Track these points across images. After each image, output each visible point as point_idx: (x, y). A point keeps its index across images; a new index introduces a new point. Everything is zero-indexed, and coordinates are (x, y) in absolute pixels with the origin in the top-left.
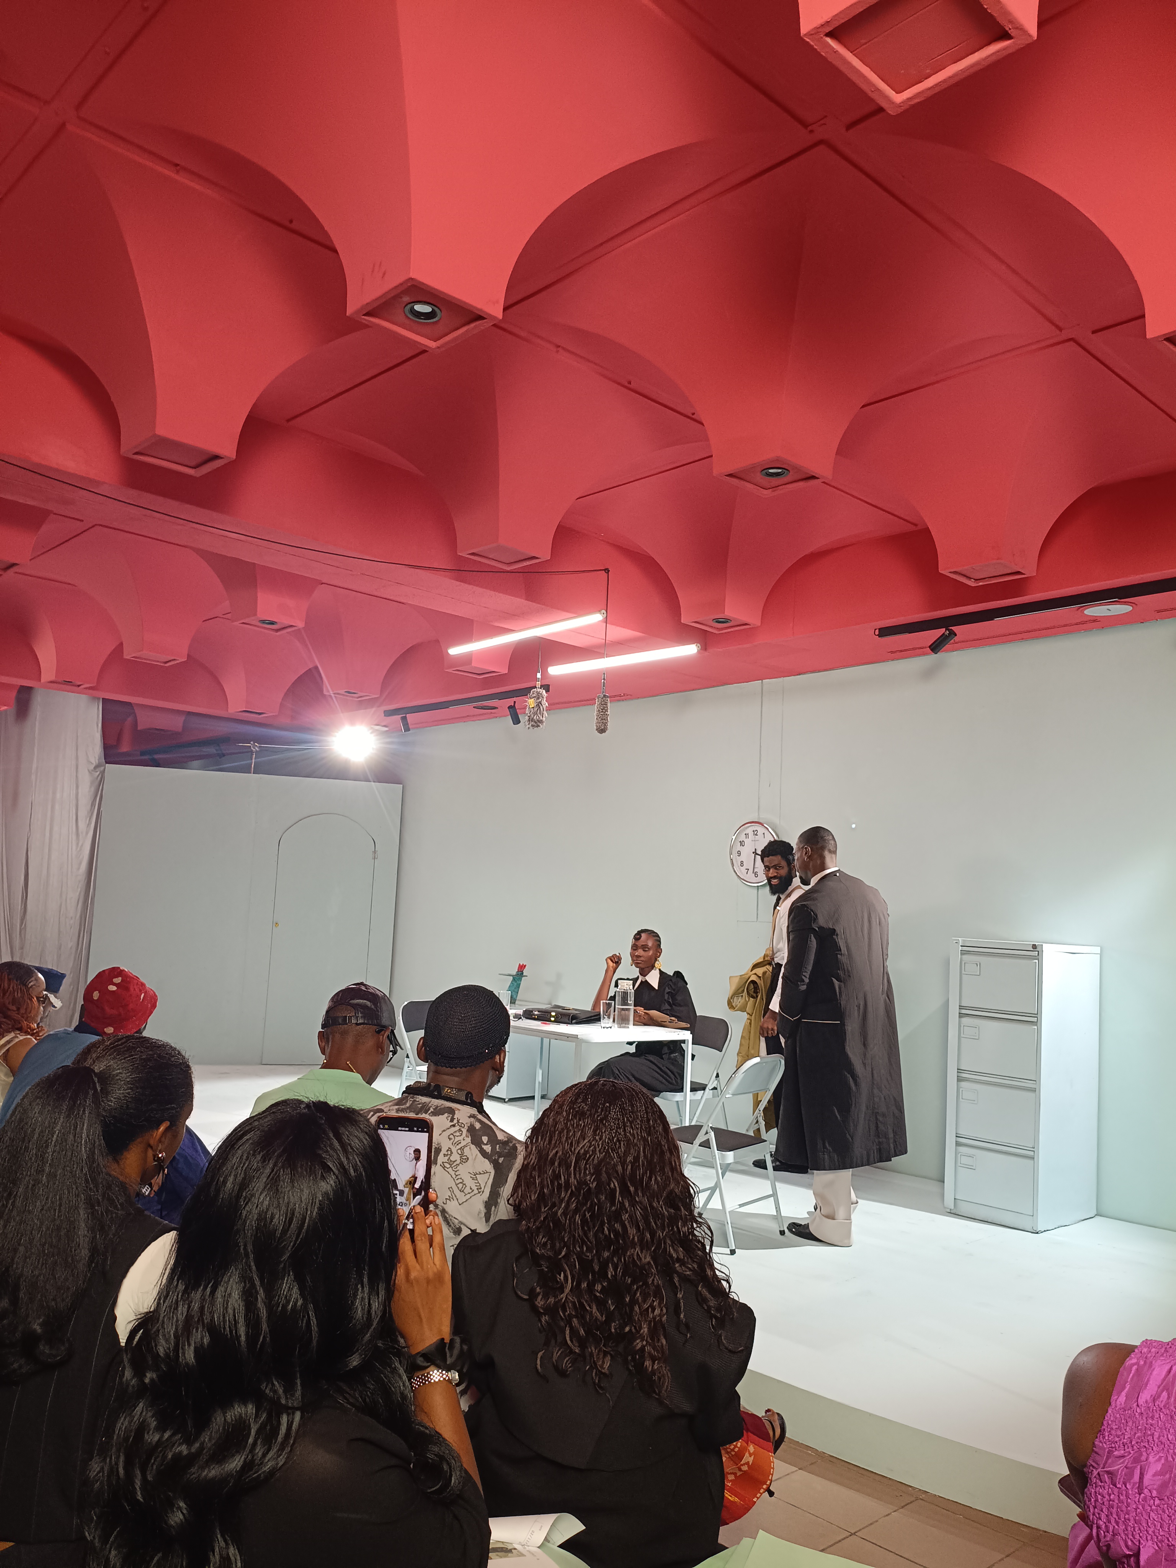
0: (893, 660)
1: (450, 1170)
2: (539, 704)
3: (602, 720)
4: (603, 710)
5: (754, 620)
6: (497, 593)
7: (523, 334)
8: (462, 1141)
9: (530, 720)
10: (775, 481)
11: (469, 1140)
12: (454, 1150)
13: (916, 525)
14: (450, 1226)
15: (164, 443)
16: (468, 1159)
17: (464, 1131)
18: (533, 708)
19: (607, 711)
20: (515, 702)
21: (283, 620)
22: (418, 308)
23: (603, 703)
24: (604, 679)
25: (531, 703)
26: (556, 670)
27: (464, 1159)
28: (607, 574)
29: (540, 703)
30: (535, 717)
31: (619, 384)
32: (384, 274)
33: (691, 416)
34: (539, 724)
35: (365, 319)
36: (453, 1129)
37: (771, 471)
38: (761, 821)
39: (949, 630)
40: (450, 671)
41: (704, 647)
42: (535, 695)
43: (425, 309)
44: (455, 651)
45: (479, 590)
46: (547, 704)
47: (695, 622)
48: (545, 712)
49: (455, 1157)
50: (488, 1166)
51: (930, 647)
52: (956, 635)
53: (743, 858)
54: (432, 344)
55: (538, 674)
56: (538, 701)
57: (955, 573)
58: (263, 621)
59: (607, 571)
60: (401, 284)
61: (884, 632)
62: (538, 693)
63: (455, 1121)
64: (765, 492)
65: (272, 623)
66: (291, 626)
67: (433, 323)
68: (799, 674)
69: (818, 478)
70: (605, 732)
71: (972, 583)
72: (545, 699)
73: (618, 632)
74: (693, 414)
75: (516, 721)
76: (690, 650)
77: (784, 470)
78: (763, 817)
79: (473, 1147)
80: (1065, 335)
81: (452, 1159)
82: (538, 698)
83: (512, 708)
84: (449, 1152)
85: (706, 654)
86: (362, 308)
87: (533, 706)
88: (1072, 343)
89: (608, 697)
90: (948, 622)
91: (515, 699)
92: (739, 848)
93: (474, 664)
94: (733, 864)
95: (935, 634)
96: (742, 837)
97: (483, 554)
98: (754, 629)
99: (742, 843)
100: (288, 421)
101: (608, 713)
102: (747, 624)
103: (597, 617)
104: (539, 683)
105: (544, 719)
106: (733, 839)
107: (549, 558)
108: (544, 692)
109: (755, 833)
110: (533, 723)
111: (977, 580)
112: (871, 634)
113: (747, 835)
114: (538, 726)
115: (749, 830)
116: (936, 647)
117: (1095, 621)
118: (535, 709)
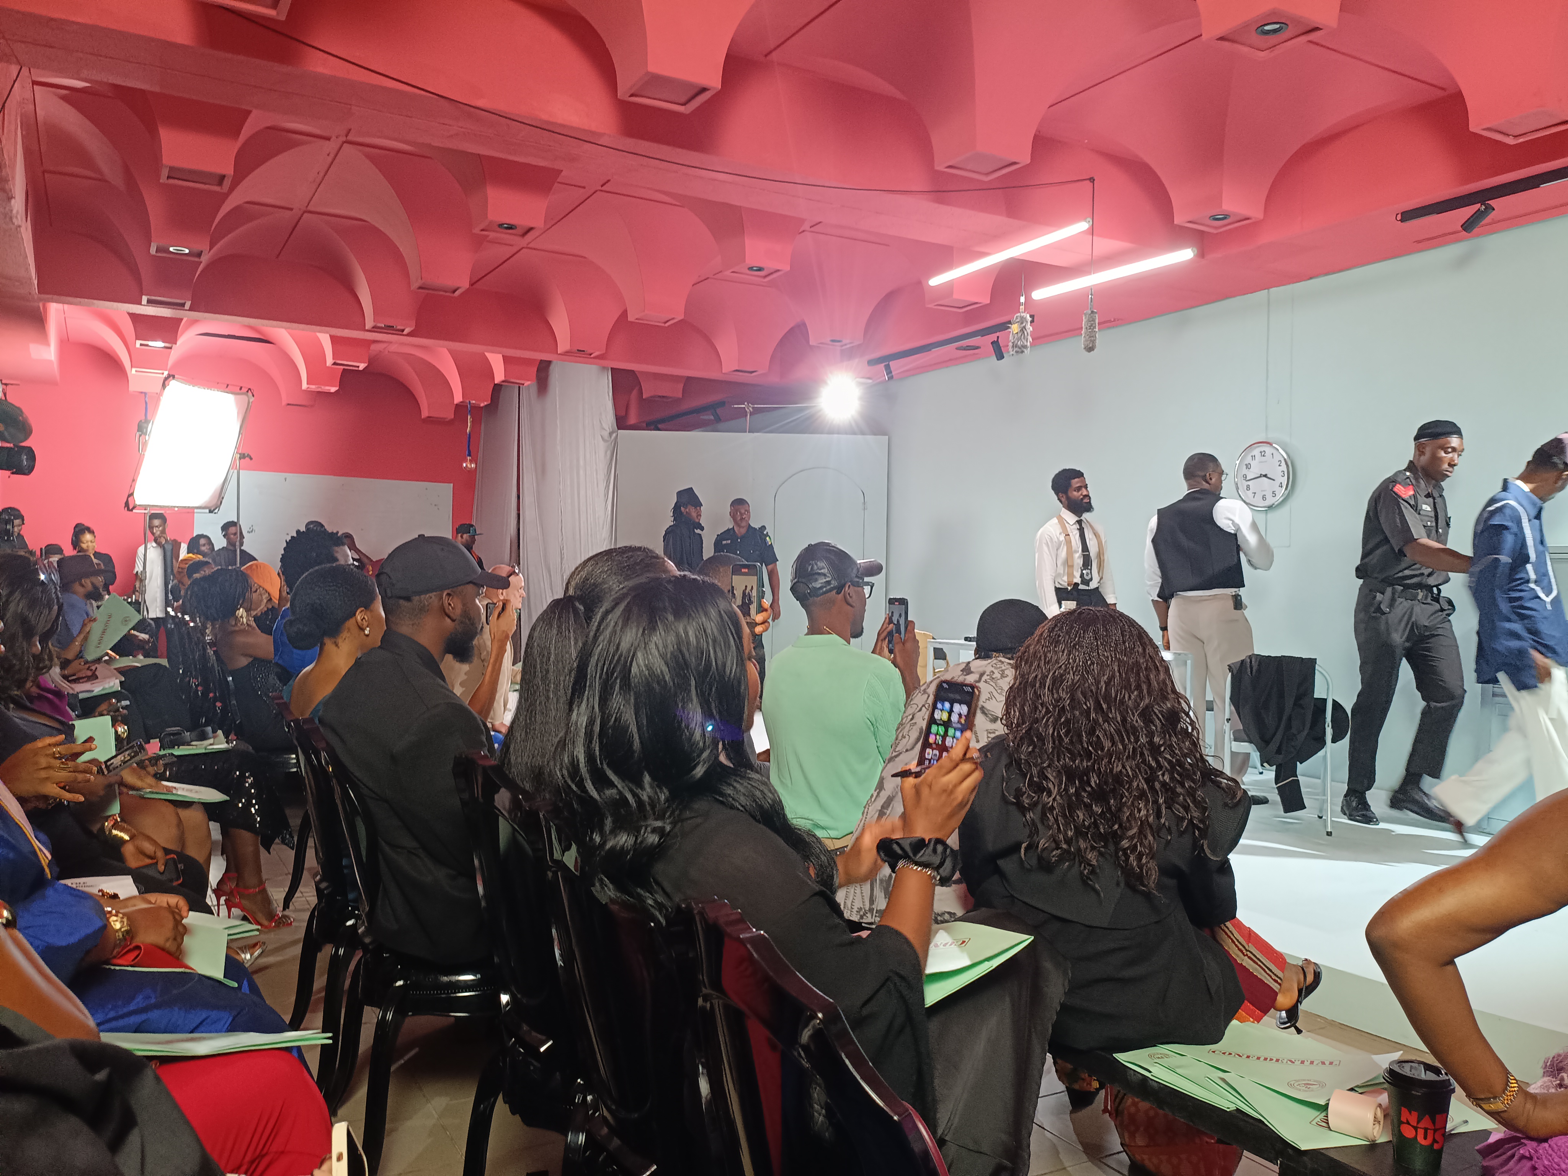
0: (1418, 250)
2: (1023, 330)
3: (1090, 338)
4: (1092, 327)
5: (1257, 213)
6: (977, 212)
9: (1015, 346)
10: (1272, 40)
13: (1444, 89)
15: (656, 81)
18: (1017, 333)
19: (1095, 327)
20: (998, 337)
21: (769, 265)
23: (1091, 319)
24: (1092, 295)
25: (1015, 328)
26: (1040, 294)
28: (1092, 184)
29: (1024, 327)
30: (1019, 343)
34: (1023, 349)
37: (1268, 28)
38: (1269, 441)
39: (1485, 204)
40: (930, 305)
41: (1203, 252)
42: (1018, 320)
44: (935, 281)
46: (1031, 329)
47: (1191, 222)
48: (1030, 339)
51: (1462, 226)
52: (1494, 209)
55: (1021, 298)
56: (1022, 325)
57: (1490, 129)
58: (751, 269)
59: (1092, 180)
61: (1407, 216)
62: (1022, 318)
64: (1262, 54)
65: (760, 269)
66: (778, 271)
68: (1309, 279)
69: (1321, 30)
70: (1093, 350)
71: (1510, 141)
72: (1029, 323)
73: (1105, 245)
75: (1000, 356)
76: (1185, 255)
77: (1283, 26)
82: (1022, 323)
83: (995, 344)
85: (1202, 262)
89: (1096, 313)
90: (1484, 196)
91: (998, 334)
92: (1244, 471)
93: (955, 296)
94: (1237, 489)
95: (1467, 212)
96: (1248, 460)
97: (960, 166)
98: (1257, 224)
99: (1248, 466)
100: (766, 56)
101: (1097, 330)
102: (1248, 219)
103: (1083, 226)
104: (1022, 307)
105: (1029, 344)
106: (1238, 462)
107: (1029, 161)
108: (1028, 316)
109: (1263, 454)
110: (1017, 349)
111: (1515, 136)
112: (1391, 220)
113: (1253, 457)
114: (1022, 352)
115: (1256, 452)
116: (1468, 225)
118: (1020, 335)
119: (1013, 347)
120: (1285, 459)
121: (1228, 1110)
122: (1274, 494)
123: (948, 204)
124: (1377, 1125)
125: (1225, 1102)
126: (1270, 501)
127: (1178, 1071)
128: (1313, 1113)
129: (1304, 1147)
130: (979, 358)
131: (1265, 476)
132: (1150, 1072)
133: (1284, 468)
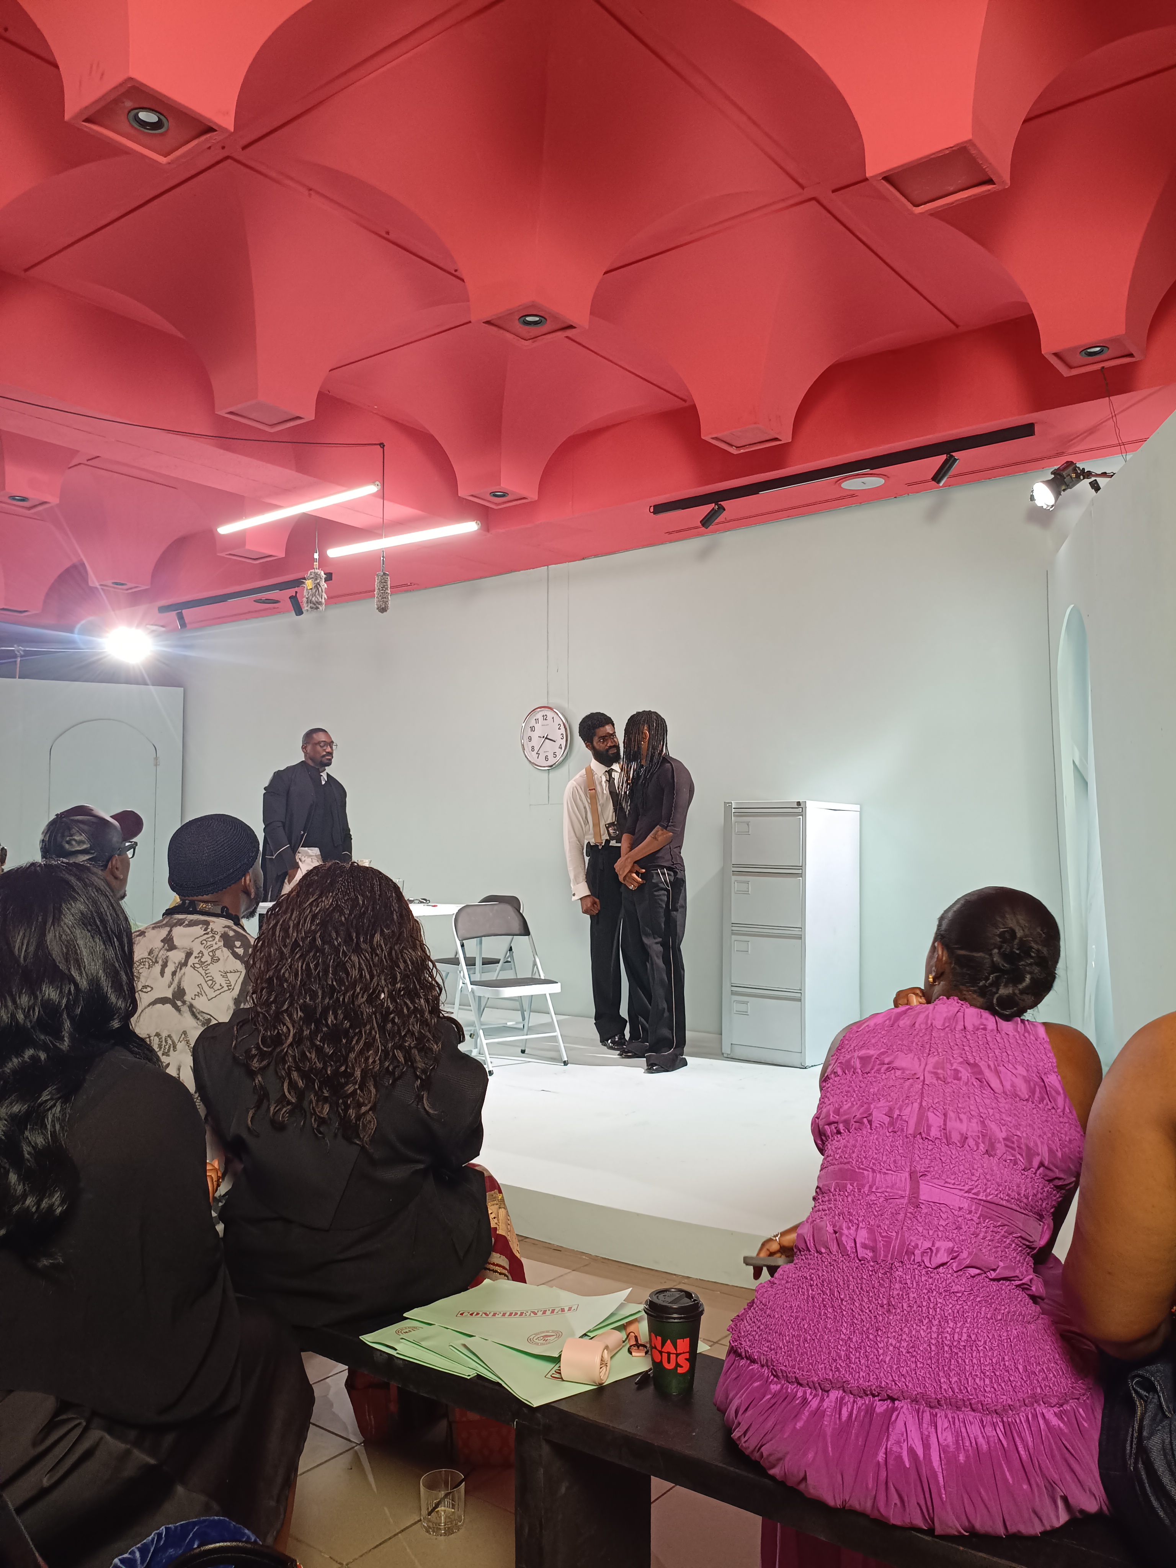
0: (671, 541)
1: (200, 970)
2: (317, 586)
3: (383, 599)
4: (384, 588)
5: (532, 493)
6: (264, 463)
7: (273, 174)
8: (214, 945)
9: (309, 602)
10: (534, 331)
11: (222, 943)
12: (205, 952)
13: (685, 401)
14: (198, 1019)
16: (219, 959)
17: (217, 937)
19: (387, 589)
20: (296, 592)
21: (34, 496)
22: (143, 115)
23: (383, 581)
24: (383, 557)
25: (309, 584)
26: (334, 553)
27: (215, 960)
28: (381, 450)
29: (319, 584)
30: (313, 599)
31: (376, 234)
32: (103, 74)
33: (453, 272)
34: (318, 606)
35: (86, 126)
36: (206, 936)
37: (529, 319)
38: (550, 706)
39: (718, 505)
40: (223, 555)
41: (486, 526)
42: (312, 577)
43: (151, 118)
44: (225, 530)
46: (326, 586)
47: (472, 496)
48: (325, 596)
49: (207, 958)
50: (239, 966)
51: (701, 522)
52: (724, 510)
53: (533, 743)
54: (163, 160)
55: (315, 554)
56: (316, 582)
57: (716, 439)
58: (13, 498)
59: (382, 445)
60: (121, 85)
61: (659, 509)
62: (316, 574)
63: (209, 930)
64: (526, 343)
65: (24, 499)
66: (45, 503)
67: (161, 134)
68: (583, 559)
69: (575, 328)
70: (386, 611)
71: (733, 451)
72: (324, 581)
73: (396, 510)
74: (456, 271)
75: (299, 612)
76: (469, 527)
77: (543, 319)
78: (552, 702)
79: (225, 949)
80: (808, 193)
81: (203, 960)
82: (316, 579)
84: (200, 955)
85: (489, 535)
86: (81, 112)
87: (311, 588)
88: (814, 202)
89: (388, 575)
90: (717, 497)
91: (296, 589)
92: (530, 733)
93: (248, 547)
94: (524, 749)
95: (705, 510)
96: (533, 723)
97: (239, 413)
98: (532, 504)
99: (532, 729)
100: (26, 270)
101: (389, 592)
102: (524, 498)
103: (372, 489)
104: (316, 564)
105: (323, 600)
106: (523, 725)
107: (313, 418)
108: (322, 573)
109: (545, 718)
110: (312, 605)
111: (737, 447)
112: (646, 511)
113: (537, 720)
114: (317, 608)
115: (539, 716)
116: (706, 522)
117: (852, 496)
118: (314, 591)
119: (307, 602)
120: (564, 723)
121: (469, 1378)
122: (555, 754)
123: (234, 451)
124: (604, 1368)
125: (466, 1370)
126: (553, 761)
127: (423, 1344)
128: (548, 1366)
129: (535, 1404)
130: (279, 612)
131: (547, 738)
132: (396, 1350)
133: (563, 731)
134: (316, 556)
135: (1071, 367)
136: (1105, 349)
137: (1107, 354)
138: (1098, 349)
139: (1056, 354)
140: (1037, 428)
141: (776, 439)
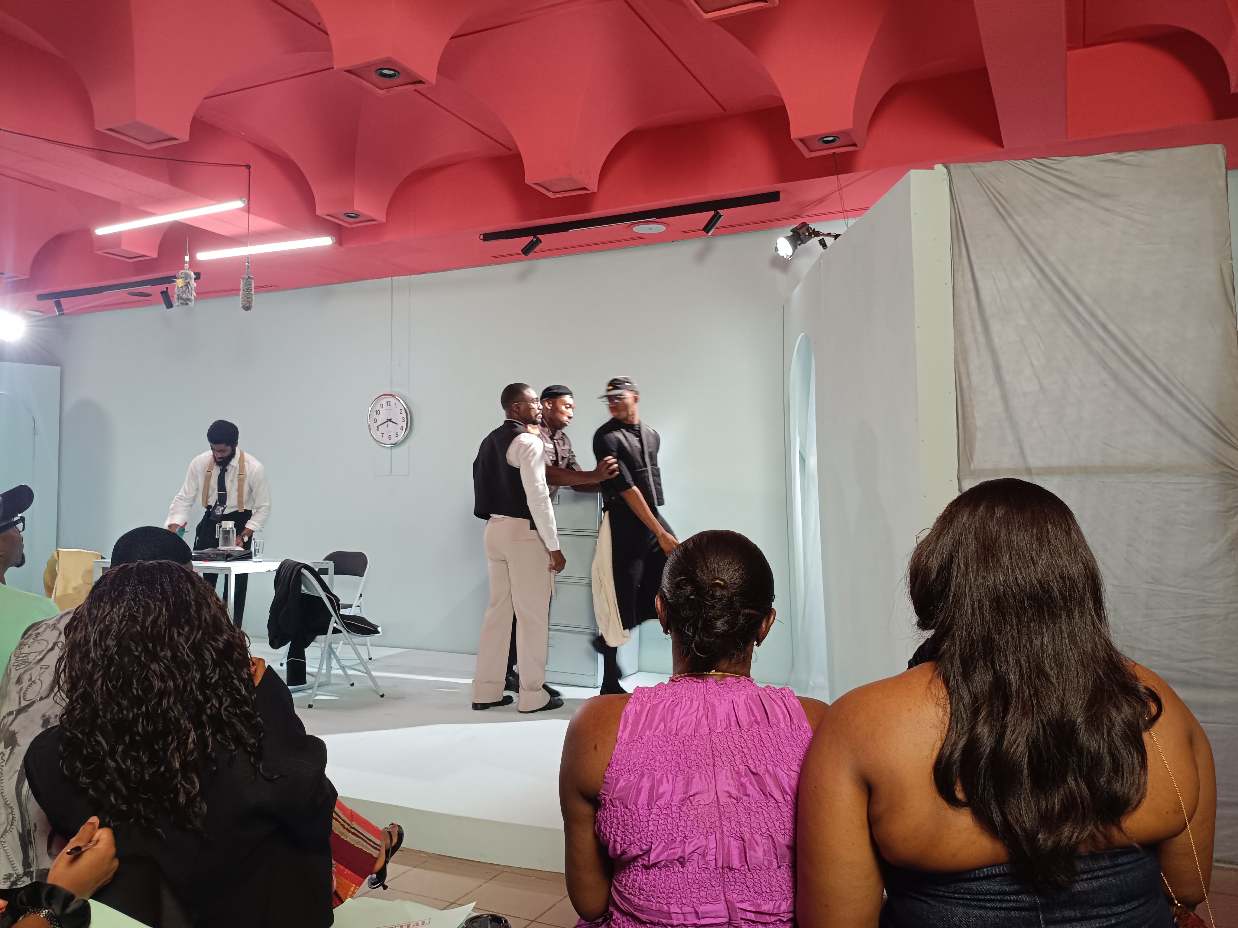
0: (496, 263)
2: (187, 285)
3: (247, 298)
4: (248, 290)
5: (381, 216)
9: (179, 298)
10: (388, 82)
13: (510, 150)
18: (182, 287)
19: (251, 290)
20: (167, 288)
23: (248, 283)
24: (248, 263)
25: (180, 282)
26: (203, 256)
28: (247, 170)
29: (189, 283)
30: (183, 296)
33: (317, 25)
34: (188, 302)
37: (385, 72)
38: (393, 394)
39: (536, 237)
40: (97, 251)
41: (340, 242)
42: (183, 276)
44: (101, 231)
45: (122, 171)
46: (195, 285)
47: (329, 215)
48: (194, 293)
51: (522, 250)
52: (542, 242)
53: (377, 424)
55: (186, 257)
56: (186, 281)
57: (537, 184)
59: (248, 167)
61: (487, 237)
62: (186, 274)
64: (382, 93)
68: (422, 273)
69: (423, 83)
70: (250, 309)
71: (551, 195)
72: (193, 280)
73: (260, 223)
74: (319, 24)
75: (169, 305)
76: (326, 241)
77: (396, 73)
78: (394, 390)
82: (187, 279)
83: (165, 293)
85: (342, 249)
87: (181, 286)
89: (252, 278)
90: (535, 231)
91: (167, 285)
92: (375, 416)
93: (124, 247)
94: (370, 429)
95: (526, 240)
96: (378, 407)
97: (119, 130)
98: (381, 225)
99: (378, 412)
101: (253, 293)
102: (374, 220)
103: (238, 204)
104: (187, 266)
105: (193, 298)
106: (370, 408)
107: (188, 139)
108: (192, 274)
109: (389, 403)
110: (182, 301)
111: (554, 193)
112: (477, 239)
113: (382, 405)
114: (187, 304)
115: (384, 401)
116: (526, 251)
117: (640, 238)
118: (184, 289)
119: (178, 298)
120: (405, 409)
122: (397, 435)
123: (112, 163)
126: (394, 440)
130: (151, 304)
131: (390, 420)
133: (404, 415)
134: (187, 258)
135: (811, 151)
136: (837, 139)
137: (838, 143)
138: (831, 138)
139: (801, 140)
140: (781, 195)
141: (585, 189)
